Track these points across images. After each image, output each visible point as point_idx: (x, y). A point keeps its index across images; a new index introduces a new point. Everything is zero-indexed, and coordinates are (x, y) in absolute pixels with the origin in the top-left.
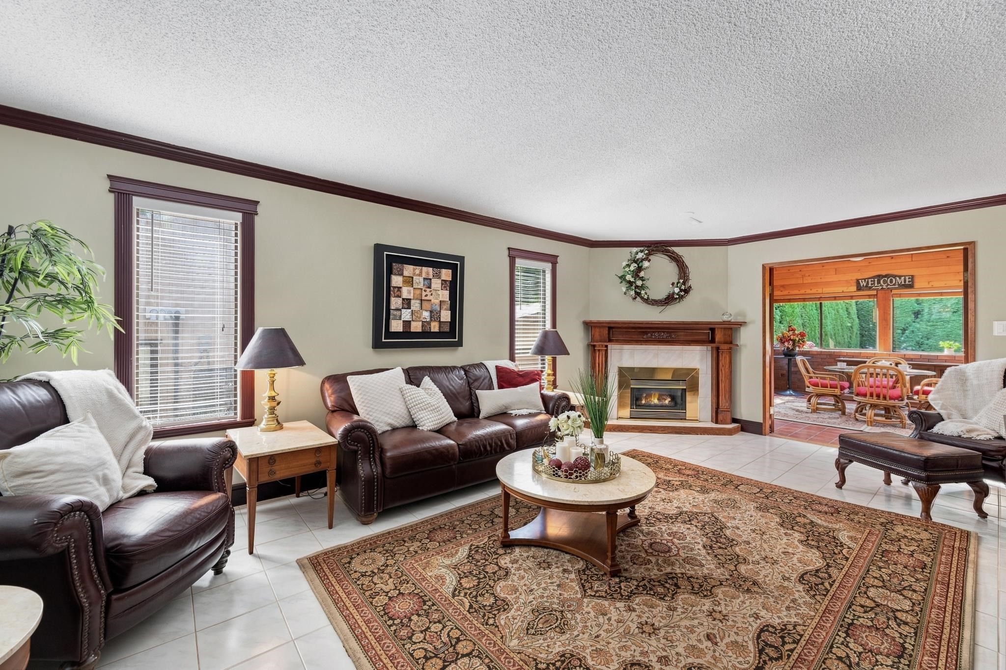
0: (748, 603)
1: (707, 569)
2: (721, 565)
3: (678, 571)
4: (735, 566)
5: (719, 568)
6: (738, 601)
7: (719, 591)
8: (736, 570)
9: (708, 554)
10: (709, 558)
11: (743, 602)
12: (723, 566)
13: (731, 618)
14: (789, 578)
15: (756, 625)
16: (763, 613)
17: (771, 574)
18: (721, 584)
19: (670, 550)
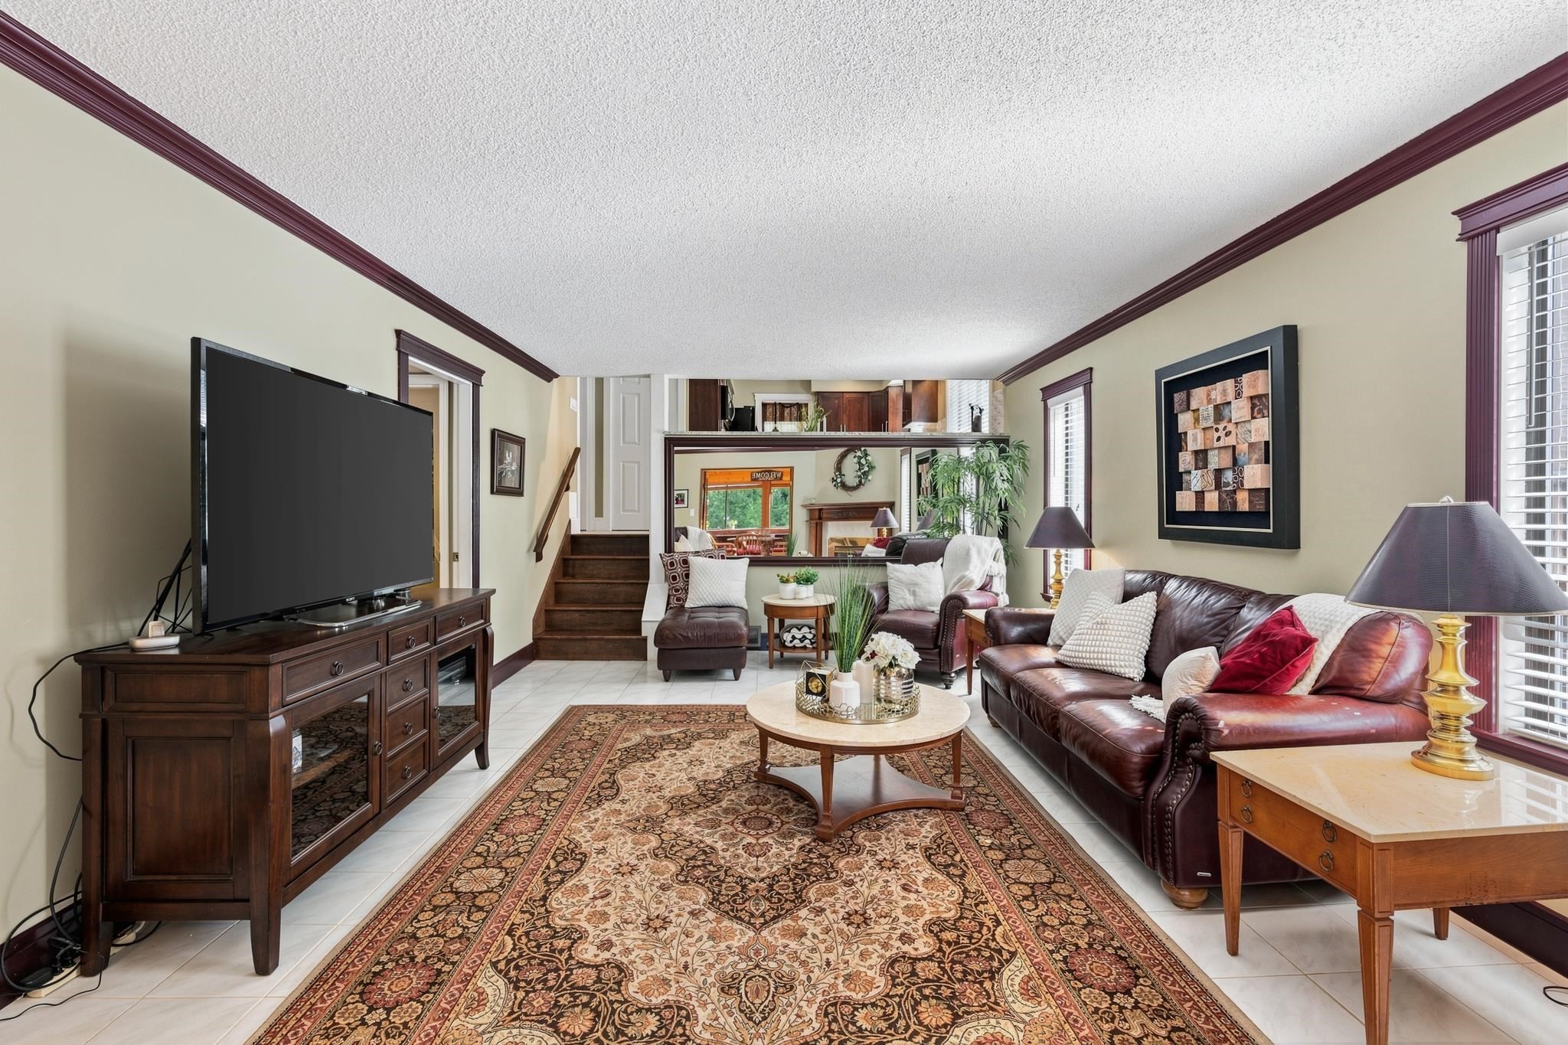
0: (635, 809)
1: (690, 824)
2: (678, 835)
3: (714, 807)
4: (663, 840)
5: (678, 830)
6: (643, 807)
7: (664, 808)
8: (659, 835)
9: (701, 842)
10: (697, 836)
11: (638, 807)
12: (675, 833)
13: (643, 793)
14: (598, 853)
15: (623, 795)
16: (618, 806)
17: (619, 849)
18: (666, 814)
19: (744, 823)
